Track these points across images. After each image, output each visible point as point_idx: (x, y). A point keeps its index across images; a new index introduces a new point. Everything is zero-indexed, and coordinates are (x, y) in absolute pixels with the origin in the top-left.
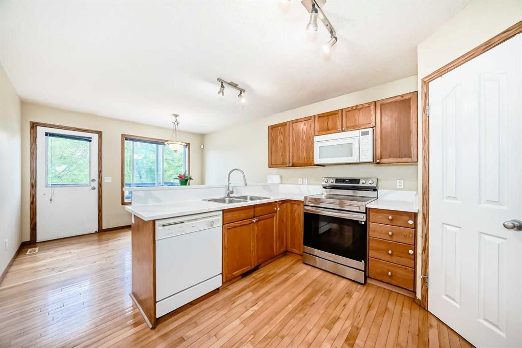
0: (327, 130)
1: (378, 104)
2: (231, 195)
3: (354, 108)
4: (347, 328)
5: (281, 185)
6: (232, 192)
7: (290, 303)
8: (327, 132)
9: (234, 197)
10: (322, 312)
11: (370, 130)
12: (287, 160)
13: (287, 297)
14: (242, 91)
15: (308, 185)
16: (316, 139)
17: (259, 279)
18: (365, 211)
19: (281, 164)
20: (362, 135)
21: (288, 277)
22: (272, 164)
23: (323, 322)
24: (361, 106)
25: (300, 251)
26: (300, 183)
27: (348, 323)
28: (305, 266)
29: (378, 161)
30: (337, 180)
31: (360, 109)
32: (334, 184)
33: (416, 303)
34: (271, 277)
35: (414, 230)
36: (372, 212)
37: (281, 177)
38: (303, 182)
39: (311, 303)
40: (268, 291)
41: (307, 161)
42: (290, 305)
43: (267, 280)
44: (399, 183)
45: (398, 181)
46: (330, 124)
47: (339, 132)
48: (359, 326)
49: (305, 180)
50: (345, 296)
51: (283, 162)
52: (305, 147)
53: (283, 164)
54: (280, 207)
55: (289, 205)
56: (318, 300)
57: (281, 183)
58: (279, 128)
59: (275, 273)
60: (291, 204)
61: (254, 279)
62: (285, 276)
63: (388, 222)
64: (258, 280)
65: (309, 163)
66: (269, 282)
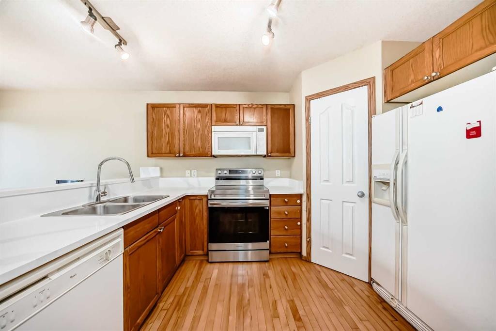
0: (223, 121)
1: (269, 107)
2: (102, 199)
3: (250, 106)
4: (287, 306)
5: (161, 179)
6: (104, 193)
7: (229, 314)
8: (225, 123)
9: (109, 201)
10: (261, 305)
11: (265, 128)
12: (176, 149)
13: (220, 309)
14: (121, 42)
15: (197, 177)
16: (215, 128)
17: (173, 307)
18: (268, 198)
19: (168, 153)
20: (258, 131)
21: (204, 286)
22: (152, 153)
23: (269, 314)
24: (256, 106)
25: (203, 250)
26: (189, 175)
27: (284, 300)
28: (212, 265)
29: (269, 154)
30: (230, 171)
31: (255, 108)
32: (228, 175)
33: (303, 260)
34: (185, 298)
35: (300, 207)
36: (273, 197)
37: (161, 169)
38: (191, 174)
39: (247, 301)
40: (195, 317)
41: (203, 151)
42: (230, 318)
43: (184, 302)
44: (278, 173)
45: (277, 171)
46: (228, 116)
47: (237, 125)
48: (292, 298)
49: (194, 172)
50: (264, 278)
51: (170, 151)
52: (200, 137)
53: (170, 153)
54: (179, 205)
55: (187, 201)
56: (249, 294)
57: (162, 176)
58: (165, 109)
59: (186, 288)
60: (190, 199)
61: (166, 311)
62: (200, 286)
63: (285, 204)
64: (171, 310)
65: (205, 153)
66: (187, 304)
